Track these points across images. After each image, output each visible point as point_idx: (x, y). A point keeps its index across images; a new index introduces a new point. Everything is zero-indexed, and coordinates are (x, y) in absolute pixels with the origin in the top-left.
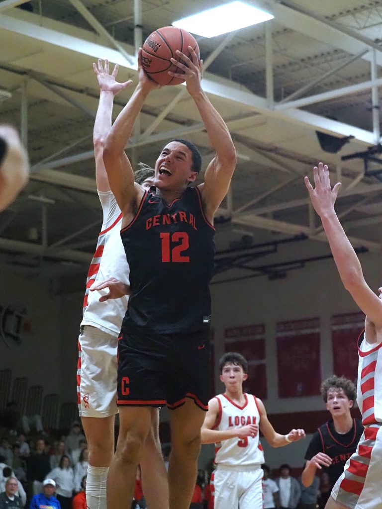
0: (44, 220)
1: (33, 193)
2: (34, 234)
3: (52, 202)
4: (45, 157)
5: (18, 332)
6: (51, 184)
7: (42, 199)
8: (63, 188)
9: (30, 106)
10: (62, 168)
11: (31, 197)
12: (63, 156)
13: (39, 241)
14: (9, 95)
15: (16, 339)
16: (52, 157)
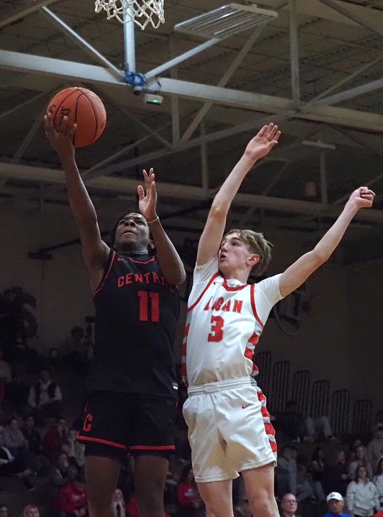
0: (323, 171)
1: (307, 139)
2: (311, 190)
3: (334, 147)
4: (322, 92)
5: (296, 313)
6: (330, 125)
7: (320, 144)
8: (344, 129)
9: (300, 27)
10: (343, 104)
11: (305, 143)
12: (344, 88)
13: (317, 198)
14: (275, 14)
15: (294, 322)
16: (331, 90)
